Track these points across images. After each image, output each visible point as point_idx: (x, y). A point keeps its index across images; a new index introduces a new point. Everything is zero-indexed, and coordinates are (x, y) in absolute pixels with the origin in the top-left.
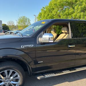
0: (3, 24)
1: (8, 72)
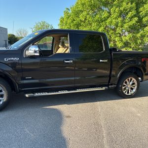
0: (9, 35)
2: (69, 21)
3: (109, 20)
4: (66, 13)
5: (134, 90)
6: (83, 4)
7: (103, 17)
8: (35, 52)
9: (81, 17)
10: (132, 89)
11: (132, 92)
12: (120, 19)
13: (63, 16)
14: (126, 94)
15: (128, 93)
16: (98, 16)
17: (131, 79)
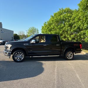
1: (19, 53)
2: (46, 28)
3: (64, 28)
4: (45, 24)
5: (72, 57)
6: (53, 21)
7: (61, 26)
8: (34, 42)
9: (52, 27)
10: (71, 57)
11: (71, 58)
12: (69, 28)
13: (44, 26)
14: (68, 58)
15: (69, 58)
16: (59, 26)
17: (70, 53)
